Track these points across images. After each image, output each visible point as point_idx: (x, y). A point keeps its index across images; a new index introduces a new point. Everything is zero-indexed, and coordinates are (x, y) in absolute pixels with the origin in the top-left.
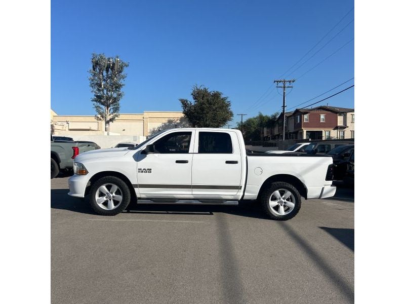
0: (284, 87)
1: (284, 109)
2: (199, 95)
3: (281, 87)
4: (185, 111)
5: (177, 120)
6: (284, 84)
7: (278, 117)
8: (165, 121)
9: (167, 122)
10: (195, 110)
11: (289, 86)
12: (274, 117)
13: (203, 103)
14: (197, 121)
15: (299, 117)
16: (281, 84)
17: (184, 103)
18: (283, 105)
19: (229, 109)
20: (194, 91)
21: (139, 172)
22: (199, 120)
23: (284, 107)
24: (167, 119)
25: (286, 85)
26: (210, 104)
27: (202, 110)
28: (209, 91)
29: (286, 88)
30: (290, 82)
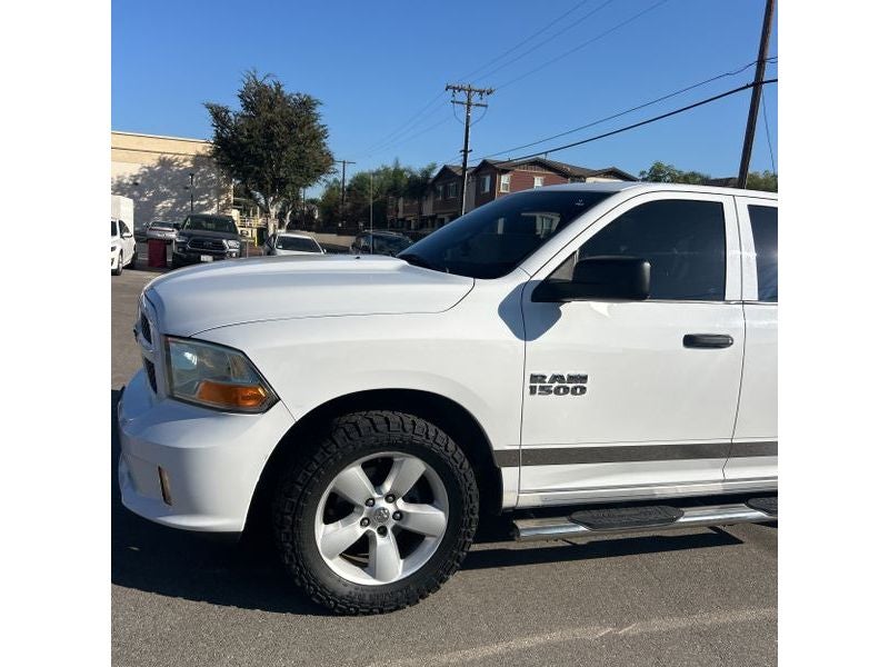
0: (469, 105)
1: (465, 156)
2: (260, 99)
3: (462, 103)
4: (219, 136)
5: (185, 161)
6: (468, 97)
7: (435, 174)
8: (151, 161)
9: (155, 163)
10: (250, 137)
11: (480, 102)
12: (426, 173)
13: (272, 122)
14: (256, 168)
15: (488, 179)
16: (462, 97)
17: (219, 115)
18: (463, 148)
19: (324, 144)
20: (248, 87)
21: (533, 390)
22: (260, 164)
23: (466, 151)
24: (157, 156)
25: (473, 101)
26: (290, 125)
27: (270, 137)
28: (287, 90)
29: (472, 107)
30: (481, 92)
